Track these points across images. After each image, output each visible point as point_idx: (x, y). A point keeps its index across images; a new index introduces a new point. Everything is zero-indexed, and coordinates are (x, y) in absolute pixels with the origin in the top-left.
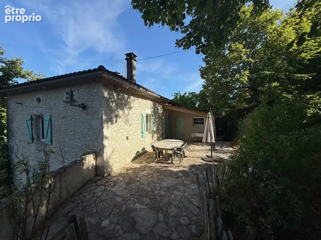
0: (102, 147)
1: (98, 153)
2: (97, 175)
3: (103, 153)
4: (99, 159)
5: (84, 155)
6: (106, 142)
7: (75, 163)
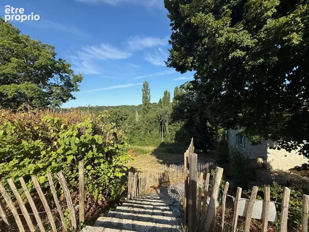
0: (267, 157)
1: (265, 158)
2: (263, 167)
3: (267, 159)
4: (264, 161)
5: (259, 157)
6: (268, 155)
7: (254, 159)
